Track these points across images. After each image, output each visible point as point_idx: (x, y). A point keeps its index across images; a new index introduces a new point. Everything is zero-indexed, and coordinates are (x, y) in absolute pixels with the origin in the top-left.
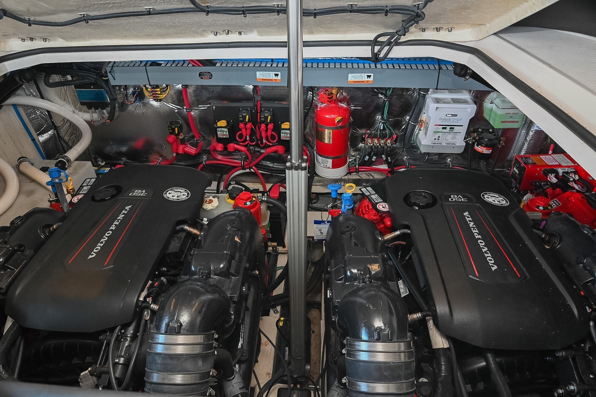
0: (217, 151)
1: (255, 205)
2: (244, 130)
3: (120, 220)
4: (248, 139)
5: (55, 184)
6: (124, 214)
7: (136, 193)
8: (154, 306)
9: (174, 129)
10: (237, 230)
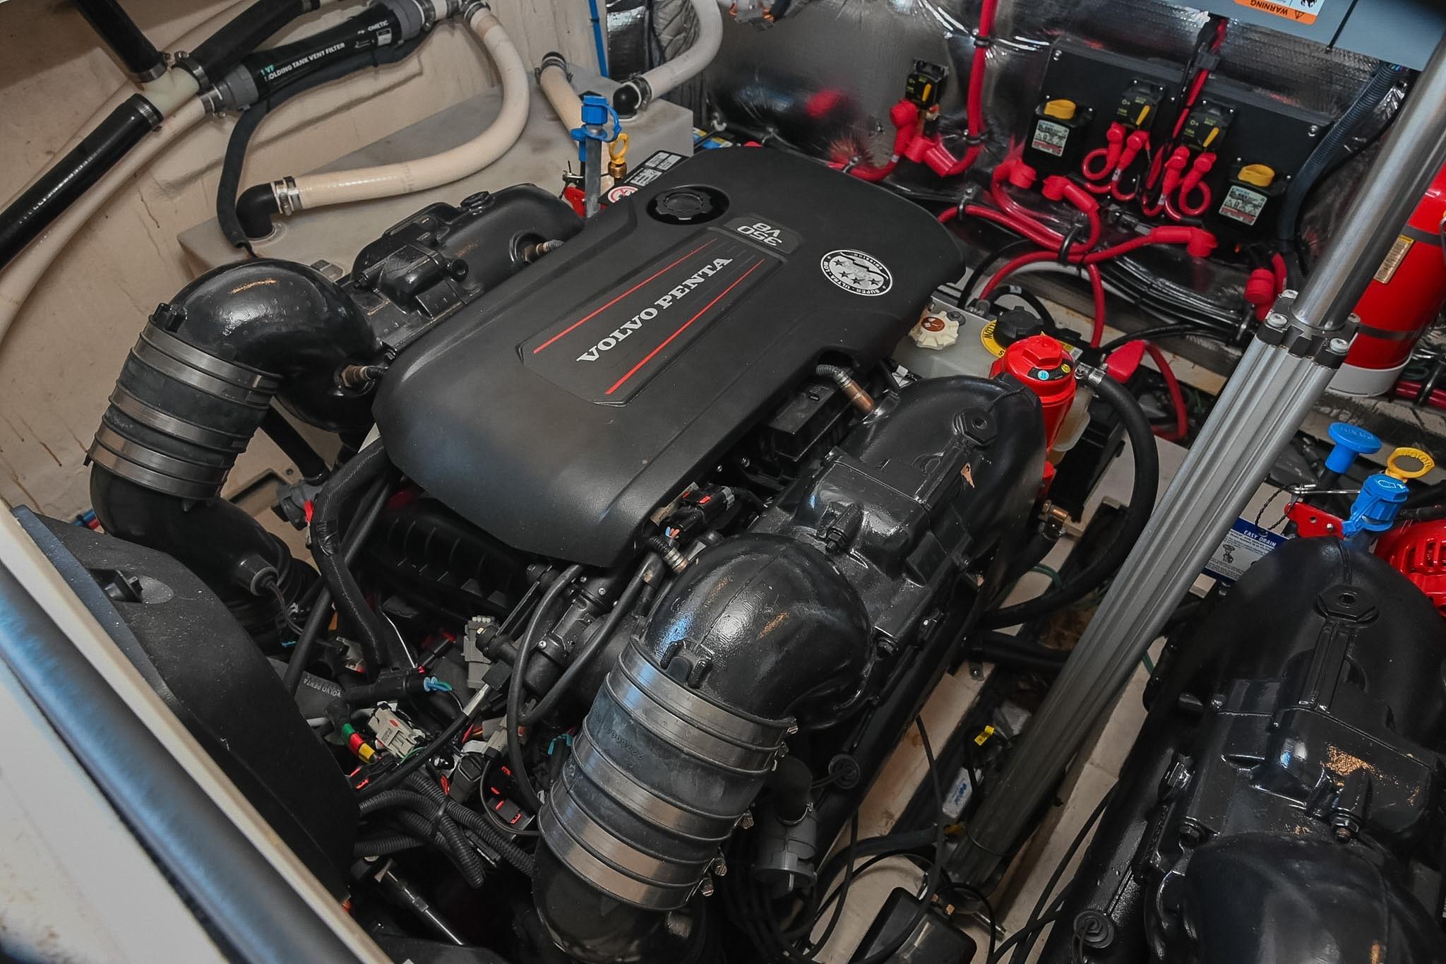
0: (1010, 185)
1: (1060, 386)
2: (1115, 148)
3: (689, 287)
4: (1115, 178)
5: (587, 140)
6: (704, 275)
7: (756, 230)
8: (675, 558)
9: (923, 86)
10: (977, 447)
